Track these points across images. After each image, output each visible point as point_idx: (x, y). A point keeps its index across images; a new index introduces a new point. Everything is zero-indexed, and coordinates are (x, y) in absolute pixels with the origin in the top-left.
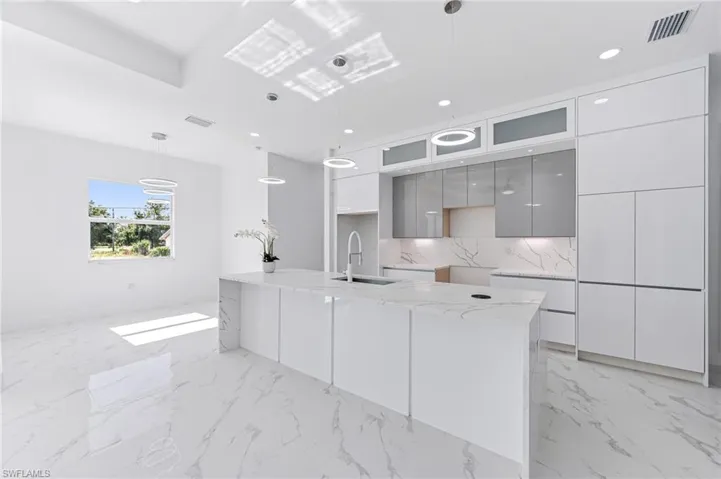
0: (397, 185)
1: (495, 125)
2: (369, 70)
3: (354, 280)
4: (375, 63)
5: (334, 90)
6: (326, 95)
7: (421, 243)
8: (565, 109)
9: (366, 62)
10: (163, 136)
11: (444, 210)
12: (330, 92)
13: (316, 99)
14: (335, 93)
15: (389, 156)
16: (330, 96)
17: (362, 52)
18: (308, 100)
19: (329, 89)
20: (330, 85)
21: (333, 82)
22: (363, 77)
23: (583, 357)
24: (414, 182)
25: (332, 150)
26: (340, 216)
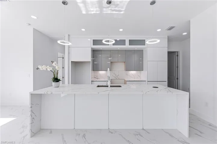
0: (94, 52)
1: (129, 40)
2: (113, 11)
3: (111, 86)
4: (118, 9)
5: (95, 12)
6: (90, 13)
8: (145, 40)
9: (115, 7)
11: (111, 62)
12: (93, 13)
13: (84, 12)
14: (94, 13)
15: (95, 42)
16: (91, 14)
17: (118, 3)
18: (81, 11)
19: (93, 11)
20: (95, 9)
21: (98, 9)
22: (109, 12)
24: (101, 52)
25: (69, 35)
26: (71, 61)
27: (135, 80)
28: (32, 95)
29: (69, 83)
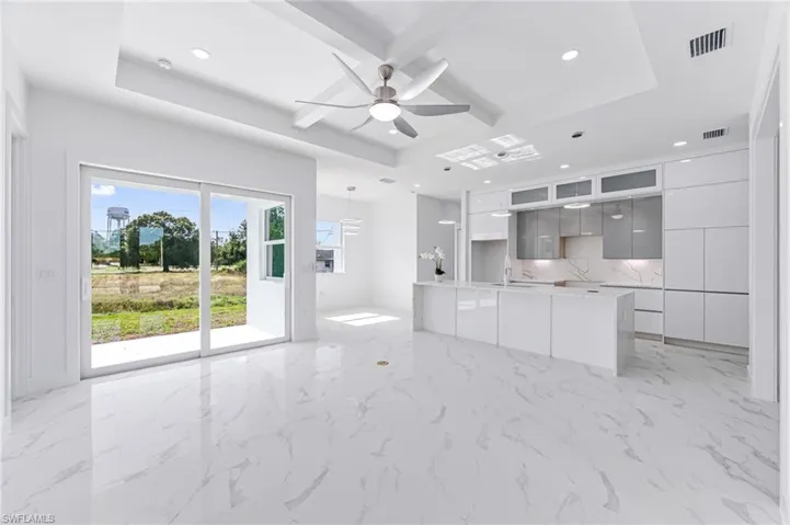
0: (521, 219)
1: (603, 179)
7: (540, 263)
8: (654, 171)
10: (354, 188)
11: (561, 238)
12: (488, 166)
14: (491, 166)
15: (517, 197)
18: (470, 170)
23: (668, 341)
25: (468, 192)
26: (473, 242)
27: (645, 285)
28: (415, 285)
29: (467, 279)
